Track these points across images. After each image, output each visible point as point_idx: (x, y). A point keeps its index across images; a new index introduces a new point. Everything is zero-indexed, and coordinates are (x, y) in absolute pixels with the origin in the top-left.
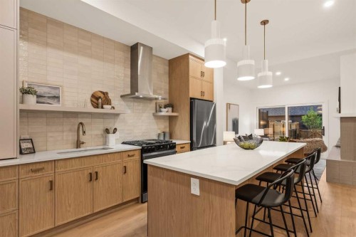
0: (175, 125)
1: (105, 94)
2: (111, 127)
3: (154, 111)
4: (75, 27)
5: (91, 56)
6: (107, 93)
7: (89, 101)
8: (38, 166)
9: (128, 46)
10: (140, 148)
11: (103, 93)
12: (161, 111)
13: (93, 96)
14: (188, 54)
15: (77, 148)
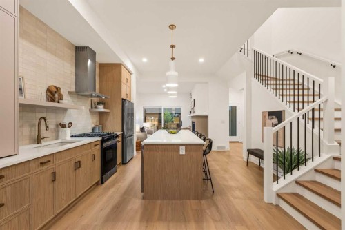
0: (107, 120)
1: (58, 89)
2: (66, 122)
3: (90, 108)
4: (33, 16)
5: (46, 49)
6: (60, 89)
7: (44, 94)
8: (45, 160)
9: (73, 45)
10: (101, 138)
11: (57, 88)
12: (96, 108)
13: (48, 90)
14: (121, 64)
15: (38, 143)
